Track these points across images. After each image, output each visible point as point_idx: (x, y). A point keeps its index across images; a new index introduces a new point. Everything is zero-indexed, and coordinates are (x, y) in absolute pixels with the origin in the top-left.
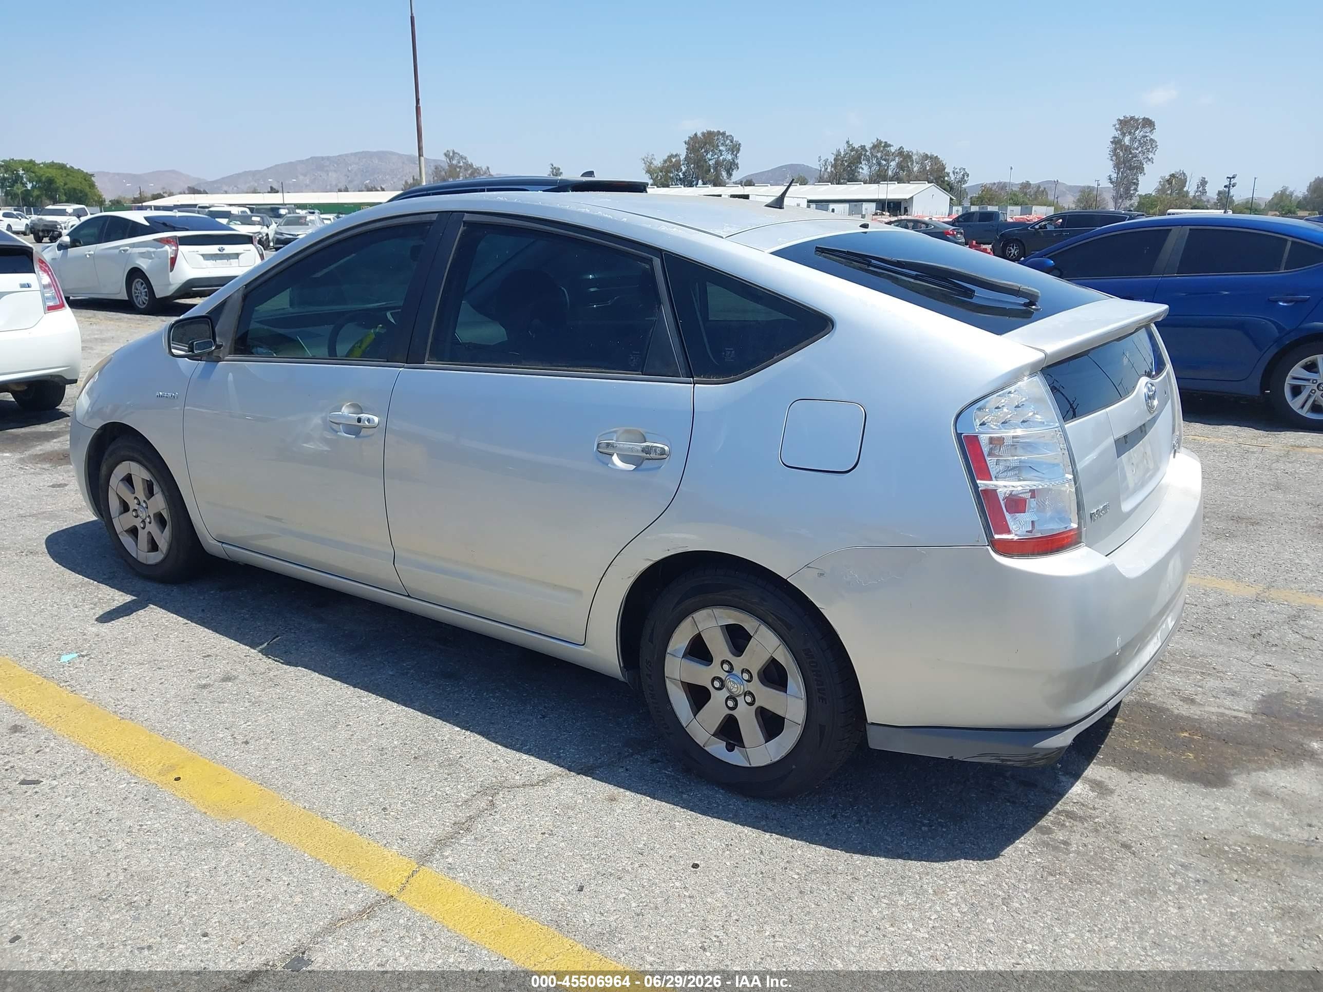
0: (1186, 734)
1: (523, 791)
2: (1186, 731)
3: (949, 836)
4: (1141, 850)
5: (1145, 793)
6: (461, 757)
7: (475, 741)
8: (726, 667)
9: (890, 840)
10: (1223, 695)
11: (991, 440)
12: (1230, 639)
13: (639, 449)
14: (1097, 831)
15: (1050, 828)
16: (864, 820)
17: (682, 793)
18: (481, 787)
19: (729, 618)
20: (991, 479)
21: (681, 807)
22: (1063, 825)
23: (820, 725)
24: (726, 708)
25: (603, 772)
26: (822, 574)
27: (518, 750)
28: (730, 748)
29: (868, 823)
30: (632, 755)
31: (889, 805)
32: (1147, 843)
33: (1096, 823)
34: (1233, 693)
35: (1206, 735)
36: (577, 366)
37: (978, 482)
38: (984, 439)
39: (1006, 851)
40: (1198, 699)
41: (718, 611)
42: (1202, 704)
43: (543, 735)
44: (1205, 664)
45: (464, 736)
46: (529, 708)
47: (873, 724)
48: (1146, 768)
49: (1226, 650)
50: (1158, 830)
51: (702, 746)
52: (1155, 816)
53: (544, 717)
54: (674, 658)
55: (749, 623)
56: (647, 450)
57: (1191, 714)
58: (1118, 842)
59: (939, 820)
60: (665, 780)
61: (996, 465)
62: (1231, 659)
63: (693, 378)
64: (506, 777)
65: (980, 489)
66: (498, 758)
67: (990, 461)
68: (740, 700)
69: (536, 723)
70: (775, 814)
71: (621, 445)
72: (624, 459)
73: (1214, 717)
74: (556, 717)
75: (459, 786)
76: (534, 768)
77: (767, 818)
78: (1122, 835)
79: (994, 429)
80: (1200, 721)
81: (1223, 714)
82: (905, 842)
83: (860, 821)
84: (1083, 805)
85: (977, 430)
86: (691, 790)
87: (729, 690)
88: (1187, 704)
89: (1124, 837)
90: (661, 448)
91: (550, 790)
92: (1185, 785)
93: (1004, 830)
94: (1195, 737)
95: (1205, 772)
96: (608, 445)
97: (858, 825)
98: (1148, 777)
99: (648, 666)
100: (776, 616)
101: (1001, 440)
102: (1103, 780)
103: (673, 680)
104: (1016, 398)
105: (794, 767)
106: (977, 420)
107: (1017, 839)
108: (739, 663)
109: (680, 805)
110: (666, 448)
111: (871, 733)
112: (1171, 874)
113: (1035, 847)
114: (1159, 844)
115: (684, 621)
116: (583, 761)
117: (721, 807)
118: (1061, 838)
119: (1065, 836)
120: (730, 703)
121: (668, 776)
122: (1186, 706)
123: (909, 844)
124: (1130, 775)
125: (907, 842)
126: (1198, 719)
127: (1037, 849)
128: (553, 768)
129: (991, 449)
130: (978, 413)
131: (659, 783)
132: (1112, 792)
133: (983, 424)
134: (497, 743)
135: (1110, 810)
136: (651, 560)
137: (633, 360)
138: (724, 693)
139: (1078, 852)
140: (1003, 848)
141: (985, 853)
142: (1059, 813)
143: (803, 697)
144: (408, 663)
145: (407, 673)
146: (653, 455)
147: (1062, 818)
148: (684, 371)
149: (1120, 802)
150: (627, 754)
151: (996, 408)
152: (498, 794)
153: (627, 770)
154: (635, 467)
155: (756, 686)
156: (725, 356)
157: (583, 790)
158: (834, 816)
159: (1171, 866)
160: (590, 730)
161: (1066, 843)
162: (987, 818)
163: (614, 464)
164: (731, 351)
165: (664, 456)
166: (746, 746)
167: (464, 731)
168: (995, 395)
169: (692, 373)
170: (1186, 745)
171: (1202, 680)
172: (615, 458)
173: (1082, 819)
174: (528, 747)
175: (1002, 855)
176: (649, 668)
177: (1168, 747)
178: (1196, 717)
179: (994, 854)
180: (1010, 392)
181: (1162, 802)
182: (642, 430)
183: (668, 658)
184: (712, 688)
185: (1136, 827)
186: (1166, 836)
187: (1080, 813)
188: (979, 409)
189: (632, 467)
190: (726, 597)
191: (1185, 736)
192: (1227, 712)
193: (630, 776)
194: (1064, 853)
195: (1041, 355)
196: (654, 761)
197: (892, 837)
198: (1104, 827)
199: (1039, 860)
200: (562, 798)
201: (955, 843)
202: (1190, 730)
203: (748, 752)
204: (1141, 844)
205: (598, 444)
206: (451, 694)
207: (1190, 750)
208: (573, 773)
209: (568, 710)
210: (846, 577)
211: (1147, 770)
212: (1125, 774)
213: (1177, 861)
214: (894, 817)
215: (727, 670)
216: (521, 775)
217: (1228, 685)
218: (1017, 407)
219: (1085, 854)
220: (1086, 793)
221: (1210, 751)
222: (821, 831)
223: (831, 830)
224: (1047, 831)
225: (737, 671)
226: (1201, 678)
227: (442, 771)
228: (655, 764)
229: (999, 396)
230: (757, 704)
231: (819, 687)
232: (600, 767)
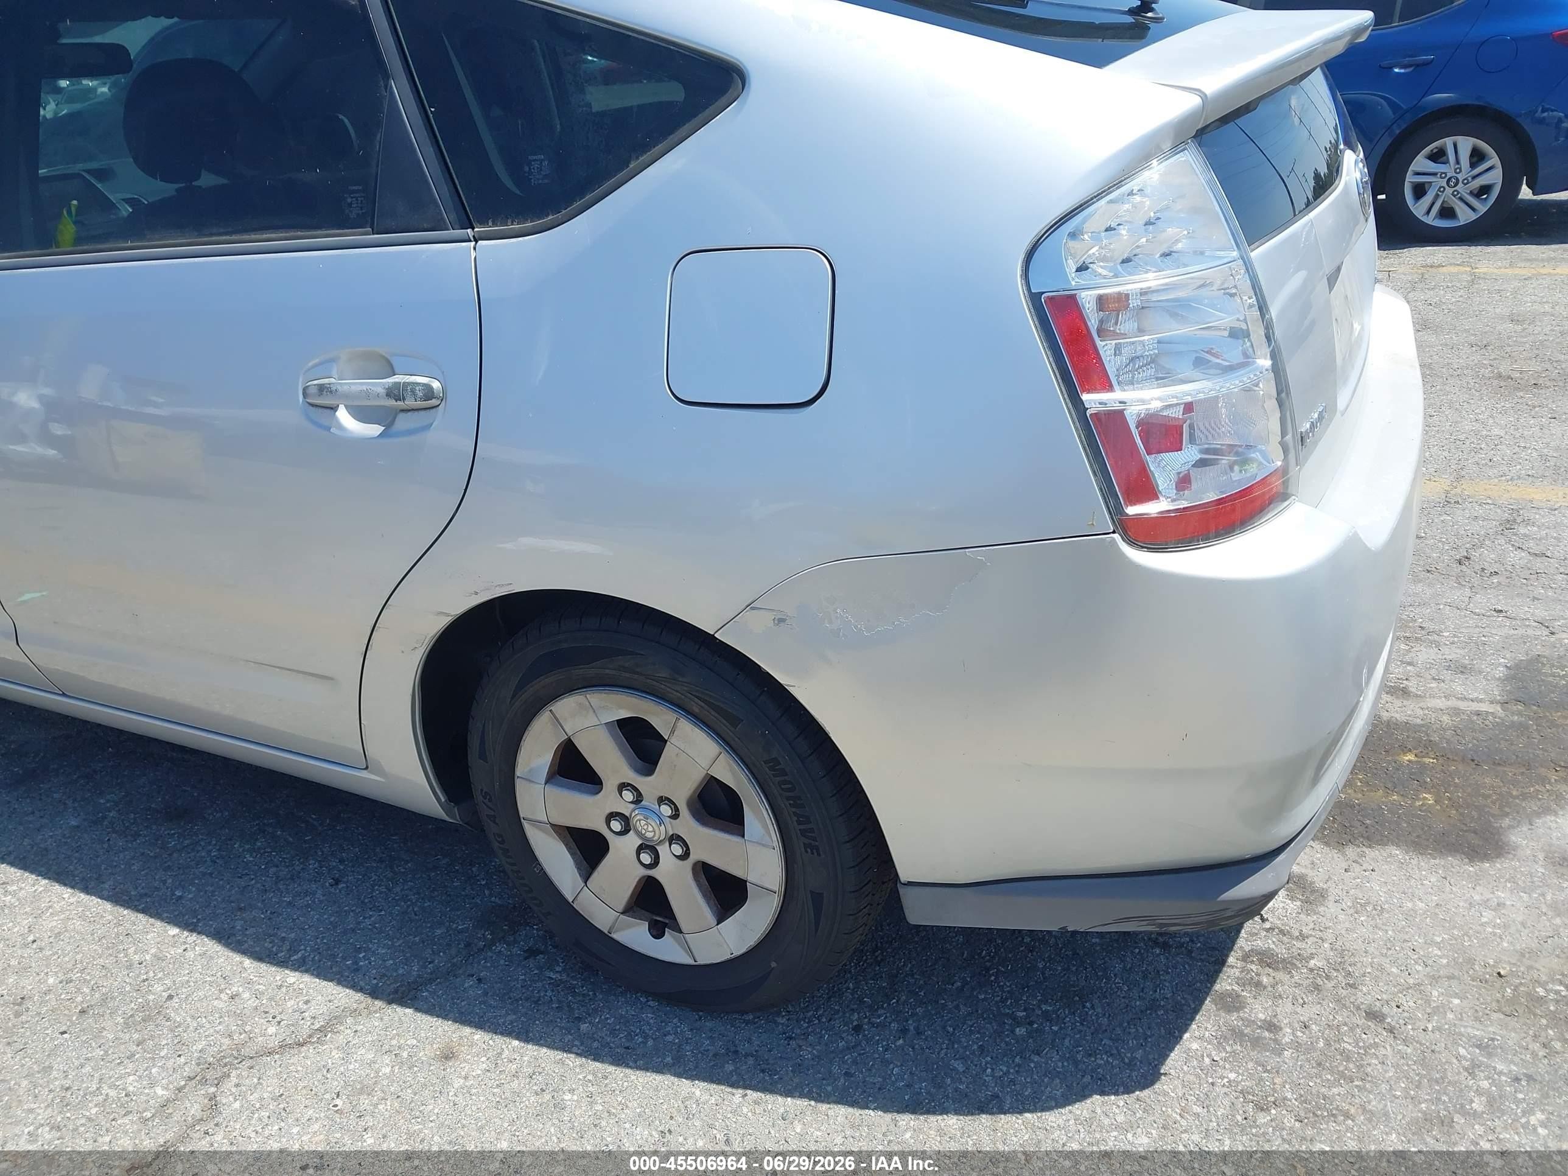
0: (1410, 757)
1: (279, 1063)
2: (1410, 750)
3: (1067, 1042)
4: (1402, 1022)
5: (1376, 889)
6: (170, 997)
7: (203, 955)
8: (628, 796)
9: (961, 1068)
10: (1447, 675)
11: (1101, 301)
12: (1428, 571)
13: (381, 391)
14: (1317, 988)
15: (1238, 996)
16: (912, 1028)
17: (579, 1019)
18: (198, 1064)
19: (620, 707)
20: (1107, 386)
21: (577, 1054)
22: (1258, 984)
23: (812, 892)
24: (639, 865)
25: (435, 992)
26: (781, 621)
27: (282, 963)
28: (657, 932)
29: (919, 1033)
30: (493, 943)
31: (953, 985)
32: (1408, 1003)
33: (1311, 970)
34: (1462, 669)
35: (1445, 756)
36: (246, 231)
37: (1085, 397)
38: (1087, 299)
39: (1169, 1062)
40: (1412, 685)
41: (595, 698)
42: (1420, 696)
43: (331, 923)
44: (1407, 621)
45: (184, 947)
46: (312, 864)
47: (910, 884)
48: (1366, 835)
49: (1429, 592)
50: (1419, 968)
51: (606, 932)
52: (1407, 937)
53: (337, 882)
54: (532, 784)
55: (660, 717)
56: (396, 393)
57: (1410, 716)
58: (1358, 1008)
59: (1044, 1007)
60: (549, 993)
61: (1115, 355)
62: (1441, 607)
63: (473, 229)
64: (251, 1032)
65: (1088, 413)
66: (241, 989)
67: (1105, 348)
68: (663, 850)
69: (322, 898)
70: (749, 1041)
71: (346, 388)
72: (362, 414)
73: (1446, 719)
74: (358, 880)
75: (154, 1070)
76: (307, 1002)
77: (736, 1052)
78: (1361, 991)
79: (1105, 277)
80: (1426, 727)
81: (1456, 712)
82: (989, 1070)
83: (904, 1031)
84: (1282, 932)
85: (1073, 283)
86: (595, 1010)
87: (639, 834)
88: (1397, 698)
89: (1368, 994)
90: (424, 385)
91: (330, 1053)
92: (1437, 861)
93: (1161, 1012)
94: (1427, 760)
95: (1462, 830)
96: (322, 388)
97: (901, 1041)
98: (1373, 854)
99: (486, 801)
100: (704, 701)
101: (1122, 300)
102: (1303, 871)
103: (535, 822)
104: (1147, 206)
105: (774, 965)
106: (1070, 262)
107: (1185, 1031)
108: (649, 785)
109: (575, 1049)
110: (436, 385)
111: (910, 900)
112: (1466, 1069)
113: (1220, 1046)
114: (1428, 1002)
115: (537, 718)
116: (401, 971)
117: (650, 1043)
118: (1261, 1016)
119: (1266, 1009)
120: (646, 858)
121: (555, 984)
122: (1398, 703)
123: (999, 1074)
124: (1344, 854)
125: (993, 1069)
126: (1423, 726)
127: (1225, 1049)
128: (343, 996)
129: (1101, 322)
130: (1072, 244)
131: (536, 1002)
132: (1323, 895)
133: (1082, 268)
134: (244, 952)
135: (1329, 935)
136: (448, 615)
137: (351, 203)
138: (632, 841)
139: (1297, 1046)
140: (1163, 1056)
141: (1134, 1074)
142: (1246, 957)
143: (775, 844)
144: (108, 797)
145: (104, 818)
146: (410, 402)
147: (1253, 967)
148: (453, 216)
149: (1342, 917)
150: (482, 944)
151: (1106, 230)
152: (229, 1076)
153: (480, 980)
154: (383, 428)
155: (688, 826)
156: (530, 173)
157: (394, 1042)
158: (858, 1029)
159: (1462, 1051)
160: (417, 901)
161: (1271, 1026)
162: (1126, 988)
163: (340, 427)
164: (542, 161)
165: (434, 402)
166: (684, 929)
167: (186, 933)
168: (1103, 202)
169: (470, 220)
170: (1417, 777)
171: (1409, 651)
172: (343, 415)
173: (1285, 965)
174: (300, 955)
175: (1165, 1074)
176: (489, 804)
177: (1389, 786)
178: (1419, 721)
179: (1149, 1076)
180: (1131, 194)
181: (1410, 905)
182: (382, 351)
183: (520, 787)
184: (608, 830)
185: (1381, 969)
186: (1435, 979)
187: (1281, 951)
188: (1073, 235)
189: (375, 430)
190: (607, 671)
191: (1409, 761)
192: (1462, 705)
193: (486, 994)
194: (1273, 1051)
195: (1193, 102)
196: (531, 953)
197: (964, 1058)
198: (1328, 977)
199: (1232, 1076)
200: (351, 1067)
201: (1079, 1057)
202: (1415, 749)
203: (688, 940)
204: (1398, 1007)
205: (305, 390)
206: (175, 855)
207: (1424, 786)
208: (378, 1003)
209: (381, 861)
210: (830, 622)
211: (1368, 838)
212: (1334, 854)
213: (1469, 1038)
214: (964, 1010)
215: (631, 800)
216: (279, 1023)
217: (1453, 653)
218: (1149, 223)
219: (1311, 1048)
220: (1282, 905)
221: (1456, 786)
222: (835, 1069)
223: (855, 1062)
224: (1232, 1003)
225: (649, 801)
226: (1407, 648)
227: (127, 1036)
228: (531, 960)
229: (1111, 202)
230: (694, 857)
231: (802, 827)
232: (431, 981)
